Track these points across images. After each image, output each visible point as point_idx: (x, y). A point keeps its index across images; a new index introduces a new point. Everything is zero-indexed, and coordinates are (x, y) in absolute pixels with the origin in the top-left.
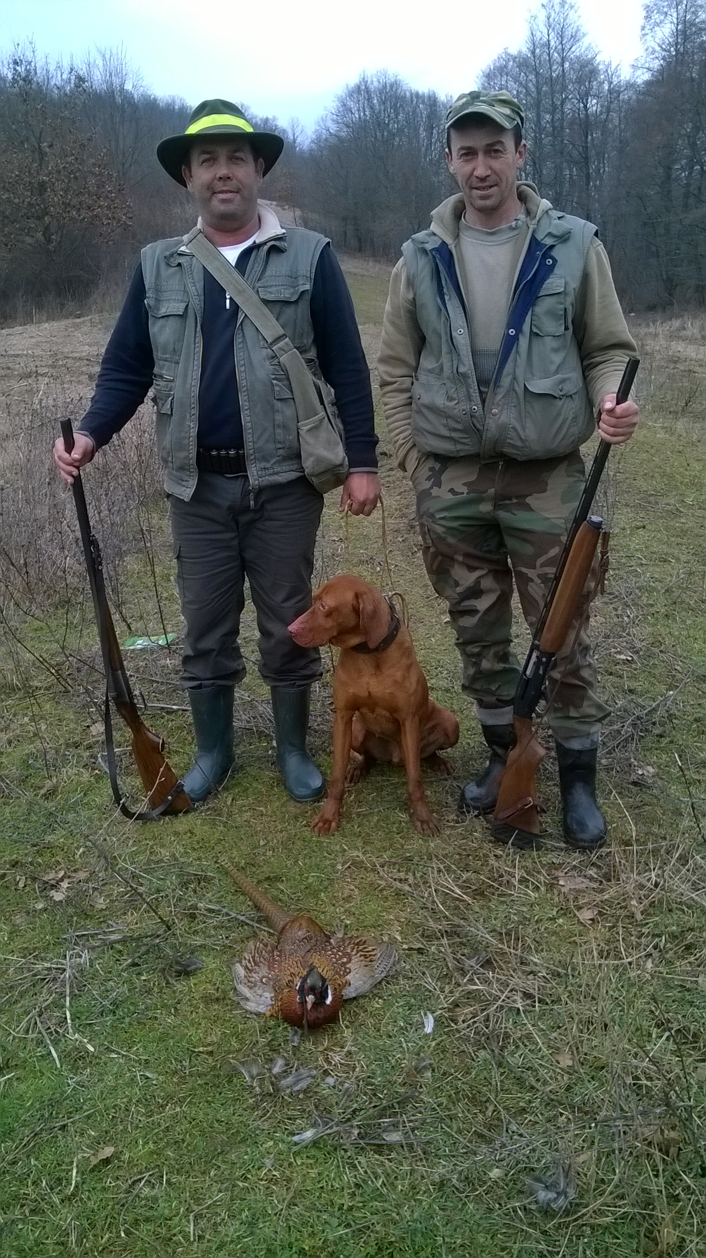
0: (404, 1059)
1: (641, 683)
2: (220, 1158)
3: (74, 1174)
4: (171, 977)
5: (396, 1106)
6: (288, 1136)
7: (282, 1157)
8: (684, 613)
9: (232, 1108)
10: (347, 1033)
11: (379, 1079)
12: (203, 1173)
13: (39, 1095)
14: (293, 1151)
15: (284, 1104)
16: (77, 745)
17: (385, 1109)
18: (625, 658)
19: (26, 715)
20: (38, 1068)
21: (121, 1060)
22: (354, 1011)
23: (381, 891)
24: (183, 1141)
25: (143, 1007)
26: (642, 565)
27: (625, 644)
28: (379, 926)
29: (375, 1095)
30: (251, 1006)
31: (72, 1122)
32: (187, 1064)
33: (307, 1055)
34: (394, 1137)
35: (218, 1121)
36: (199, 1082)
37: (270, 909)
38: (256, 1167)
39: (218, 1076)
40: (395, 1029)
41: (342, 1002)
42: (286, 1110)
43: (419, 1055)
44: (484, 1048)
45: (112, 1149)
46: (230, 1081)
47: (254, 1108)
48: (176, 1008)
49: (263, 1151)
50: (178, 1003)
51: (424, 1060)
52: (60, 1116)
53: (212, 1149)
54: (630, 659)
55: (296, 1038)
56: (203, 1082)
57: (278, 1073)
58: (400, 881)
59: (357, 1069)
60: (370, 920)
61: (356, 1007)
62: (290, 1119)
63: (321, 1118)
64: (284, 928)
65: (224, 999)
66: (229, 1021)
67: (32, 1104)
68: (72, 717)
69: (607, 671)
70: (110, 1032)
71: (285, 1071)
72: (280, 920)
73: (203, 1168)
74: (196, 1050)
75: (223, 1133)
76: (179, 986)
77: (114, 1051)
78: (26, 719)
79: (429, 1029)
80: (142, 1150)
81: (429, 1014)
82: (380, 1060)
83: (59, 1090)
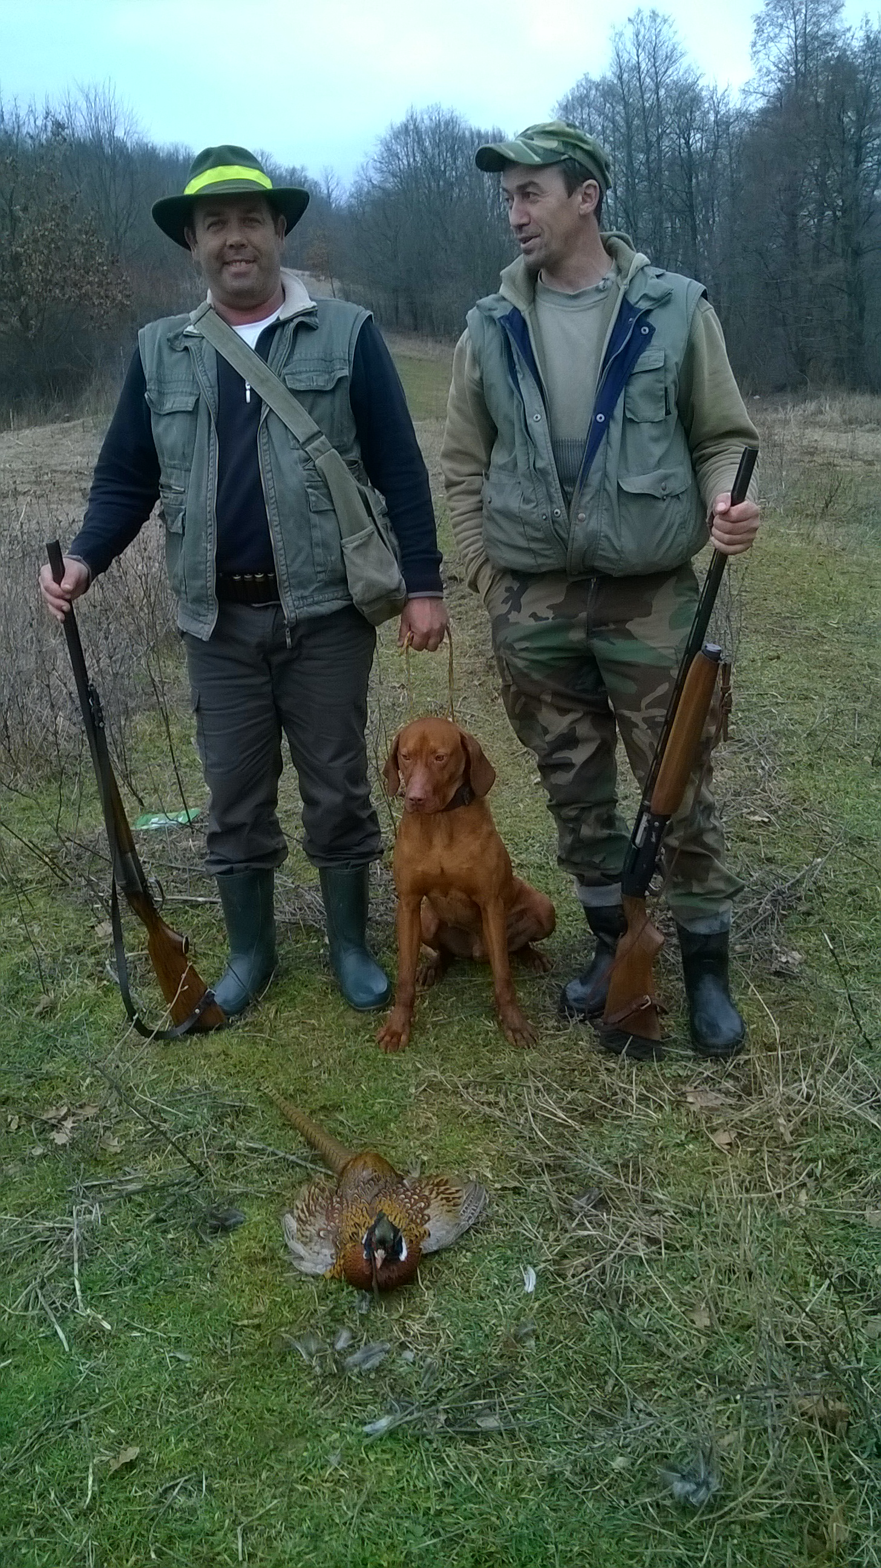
0: (501, 1325)
1: (781, 850)
2: (273, 1457)
3: (90, 1483)
4: (205, 1233)
6: (357, 1426)
7: (351, 1452)
8: (831, 761)
9: (286, 1394)
10: (428, 1295)
11: (470, 1351)
12: (253, 1476)
13: (44, 1385)
14: (364, 1444)
15: (352, 1387)
16: (79, 951)
17: (478, 1388)
18: (760, 819)
19: (14, 915)
20: (41, 1353)
21: (145, 1339)
22: (436, 1269)
23: (465, 1118)
24: (226, 1436)
25: (171, 1272)
26: (777, 704)
27: (759, 802)
28: (464, 1161)
29: (465, 1371)
30: (307, 1267)
31: (86, 1419)
32: (228, 1341)
33: (379, 1325)
34: (491, 1423)
35: (269, 1410)
36: (244, 1363)
37: (327, 1145)
38: (319, 1466)
39: (268, 1355)
40: (489, 1288)
41: (420, 1257)
42: (354, 1393)
43: (518, 1319)
44: (601, 1308)
45: (137, 1450)
46: (283, 1360)
47: (314, 1393)
48: (212, 1273)
49: (327, 1445)
50: (215, 1266)
51: (526, 1326)
52: (71, 1411)
53: (262, 1445)
54: (766, 820)
55: (364, 1305)
56: (249, 1362)
57: (343, 1348)
58: (489, 1104)
59: (442, 1340)
60: (453, 1154)
61: (439, 1263)
62: (360, 1405)
63: (398, 1402)
64: (345, 1168)
65: (272, 1259)
66: (280, 1286)
67: (34, 1398)
68: (72, 916)
69: (738, 837)
70: (131, 1304)
71: (352, 1346)
72: (340, 1159)
73: (251, 1471)
74: (239, 1324)
75: (276, 1425)
76: (215, 1245)
77: (136, 1329)
78: (15, 921)
79: (530, 1287)
80: (175, 1449)
81: (529, 1268)
82: (470, 1327)
83: (68, 1379)
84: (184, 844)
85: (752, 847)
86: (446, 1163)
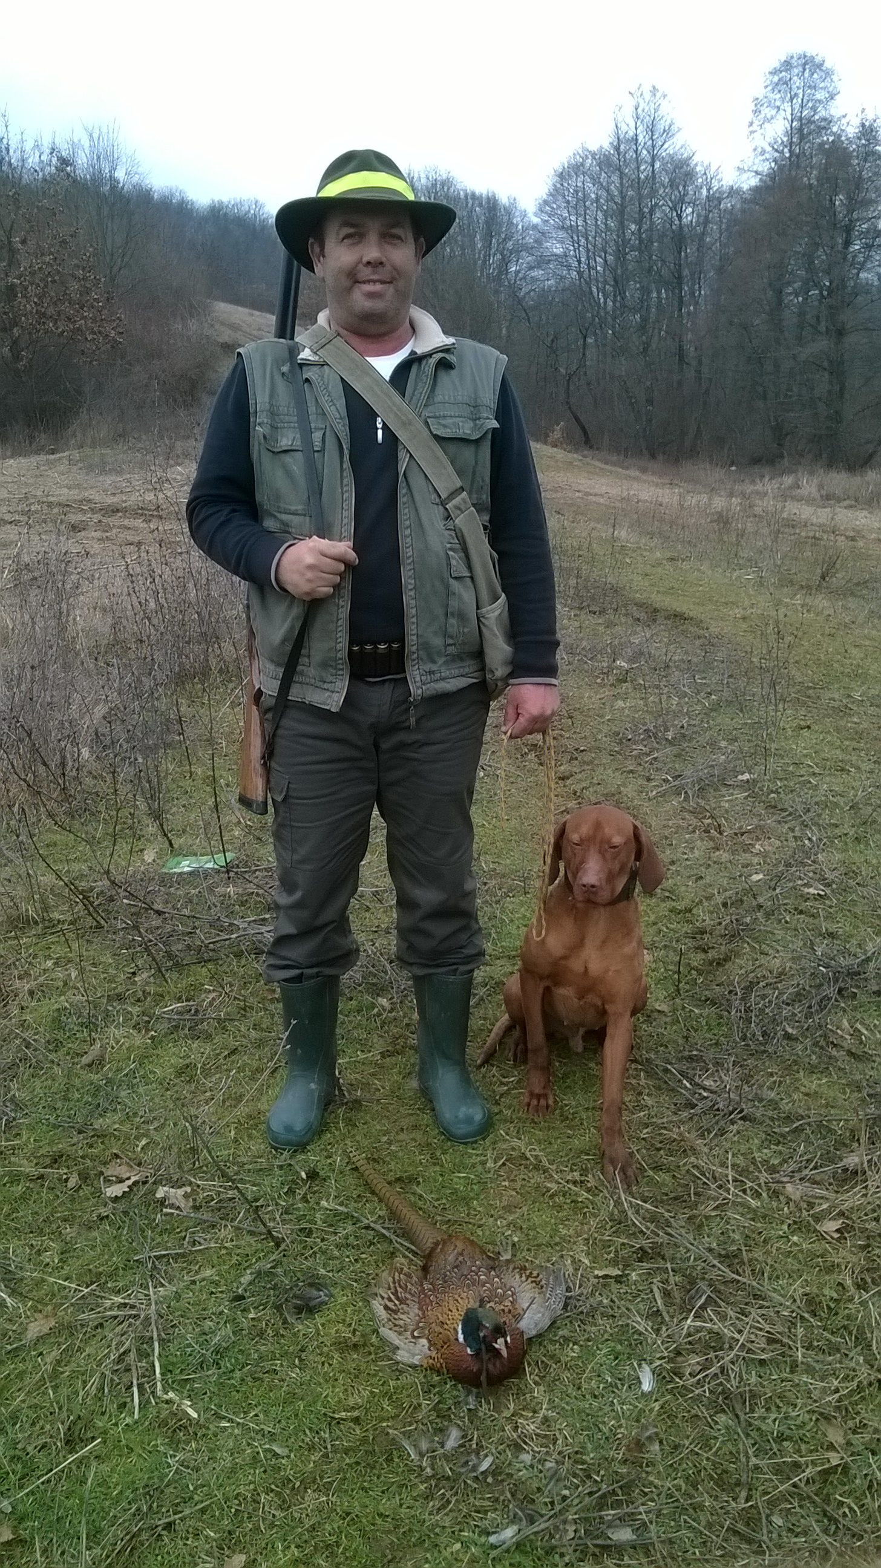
0: (620, 1426)
4: (289, 1314)
5: (620, 1492)
7: (477, 1566)
9: (397, 1498)
10: (538, 1392)
11: (592, 1455)
13: (129, 1479)
14: (491, 1556)
15: (469, 1492)
16: (120, 998)
17: (604, 1496)
18: (815, 892)
19: (49, 957)
20: (124, 1442)
21: (236, 1431)
22: (543, 1362)
23: (552, 1196)
24: (338, 1544)
25: (256, 1356)
28: (556, 1244)
29: (589, 1477)
30: (402, 1356)
31: (181, 1519)
32: (327, 1435)
33: (489, 1422)
34: (624, 1535)
35: (380, 1515)
36: (348, 1461)
39: (372, 1453)
40: (602, 1386)
42: (472, 1500)
43: (638, 1421)
44: (723, 1411)
45: (243, 1558)
46: (389, 1460)
47: (428, 1497)
48: (301, 1360)
49: (449, 1557)
50: (302, 1350)
51: (647, 1429)
52: (164, 1510)
53: (379, 1555)
54: (821, 893)
55: (471, 1399)
56: (353, 1460)
57: (453, 1448)
58: (575, 1183)
59: (560, 1442)
60: (544, 1238)
61: (545, 1356)
62: (478, 1512)
63: (522, 1510)
64: (433, 1250)
65: (365, 1345)
66: (375, 1375)
67: (121, 1492)
68: (110, 961)
70: (216, 1390)
71: (461, 1446)
74: (337, 1416)
75: (389, 1532)
76: (300, 1327)
77: (224, 1418)
78: (49, 963)
79: (647, 1386)
80: (283, 1557)
81: (644, 1365)
82: (588, 1429)
83: (156, 1473)
84: (220, 890)
85: (811, 920)
86: (538, 1245)
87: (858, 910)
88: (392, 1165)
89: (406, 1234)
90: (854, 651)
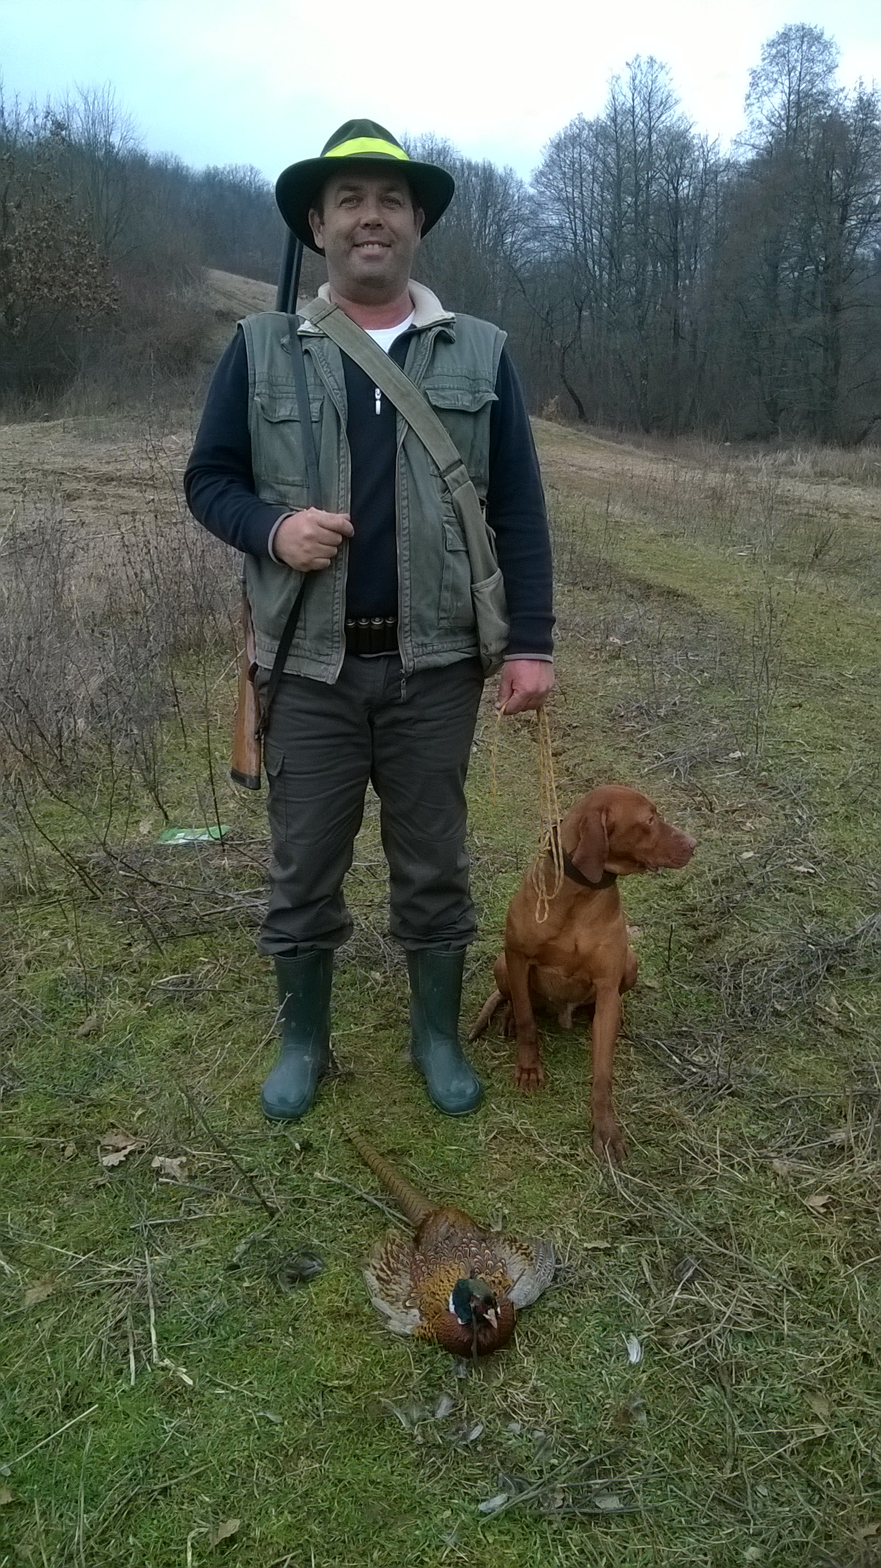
0: (608, 1397)
2: (383, 1534)
3: (189, 1559)
4: (283, 1282)
5: (607, 1461)
6: (470, 1503)
7: (467, 1532)
9: (389, 1466)
10: (528, 1362)
11: (580, 1425)
12: (363, 1554)
13: (126, 1444)
14: (480, 1524)
15: (459, 1460)
16: (116, 968)
17: (592, 1465)
19: (46, 928)
20: (120, 1408)
21: (231, 1398)
22: (532, 1333)
23: (542, 1170)
24: (330, 1510)
25: (250, 1324)
26: (805, 752)
28: (546, 1217)
29: (577, 1446)
31: (176, 1484)
32: (320, 1403)
33: (479, 1392)
34: (611, 1503)
35: (372, 1482)
36: (340, 1428)
38: (433, 1546)
39: (364, 1421)
40: (590, 1357)
42: (462, 1468)
43: (625, 1392)
44: (710, 1382)
45: (237, 1522)
46: (381, 1428)
47: (419, 1464)
48: (294, 1328)
49: (439, 1524)
50: (296, 1319)
51: (635, 1400)
52: (160, 1475)
53: (371, 1521)
54: (812, 871)
55: (462, 1368)
56: (346, 1428)
57: (444, 1417)
58: (565, 1156)
59: (548, 1411)
60: (534, 1209)
61: (534, 1327)
62: (468, 1480)
63: (511, 1478)
64: (425, 1221)
65: (357, 1314)
66: (367, 1344)
67: (118, 1458)
68: (107, 931)
69: (786, 887)
70: (211, 1357)
71: (451, 1415)
73: (361, 1548)
74: (330, 1384)
75: (381, 1499)
76: (294, 1296)
77: (219, 1385)
78: (47, 933)
79: (634, 1357)
80: (277, 1522)
81: (632, 1336)
82: (576, 1398)
83: (152, 1439)
84: (216, 862)
85: (800, 898)
86: (528, 1218)
87: (847, 888)
88: (385, 1138)
89: (399, 1205)
90: (846, 630)
